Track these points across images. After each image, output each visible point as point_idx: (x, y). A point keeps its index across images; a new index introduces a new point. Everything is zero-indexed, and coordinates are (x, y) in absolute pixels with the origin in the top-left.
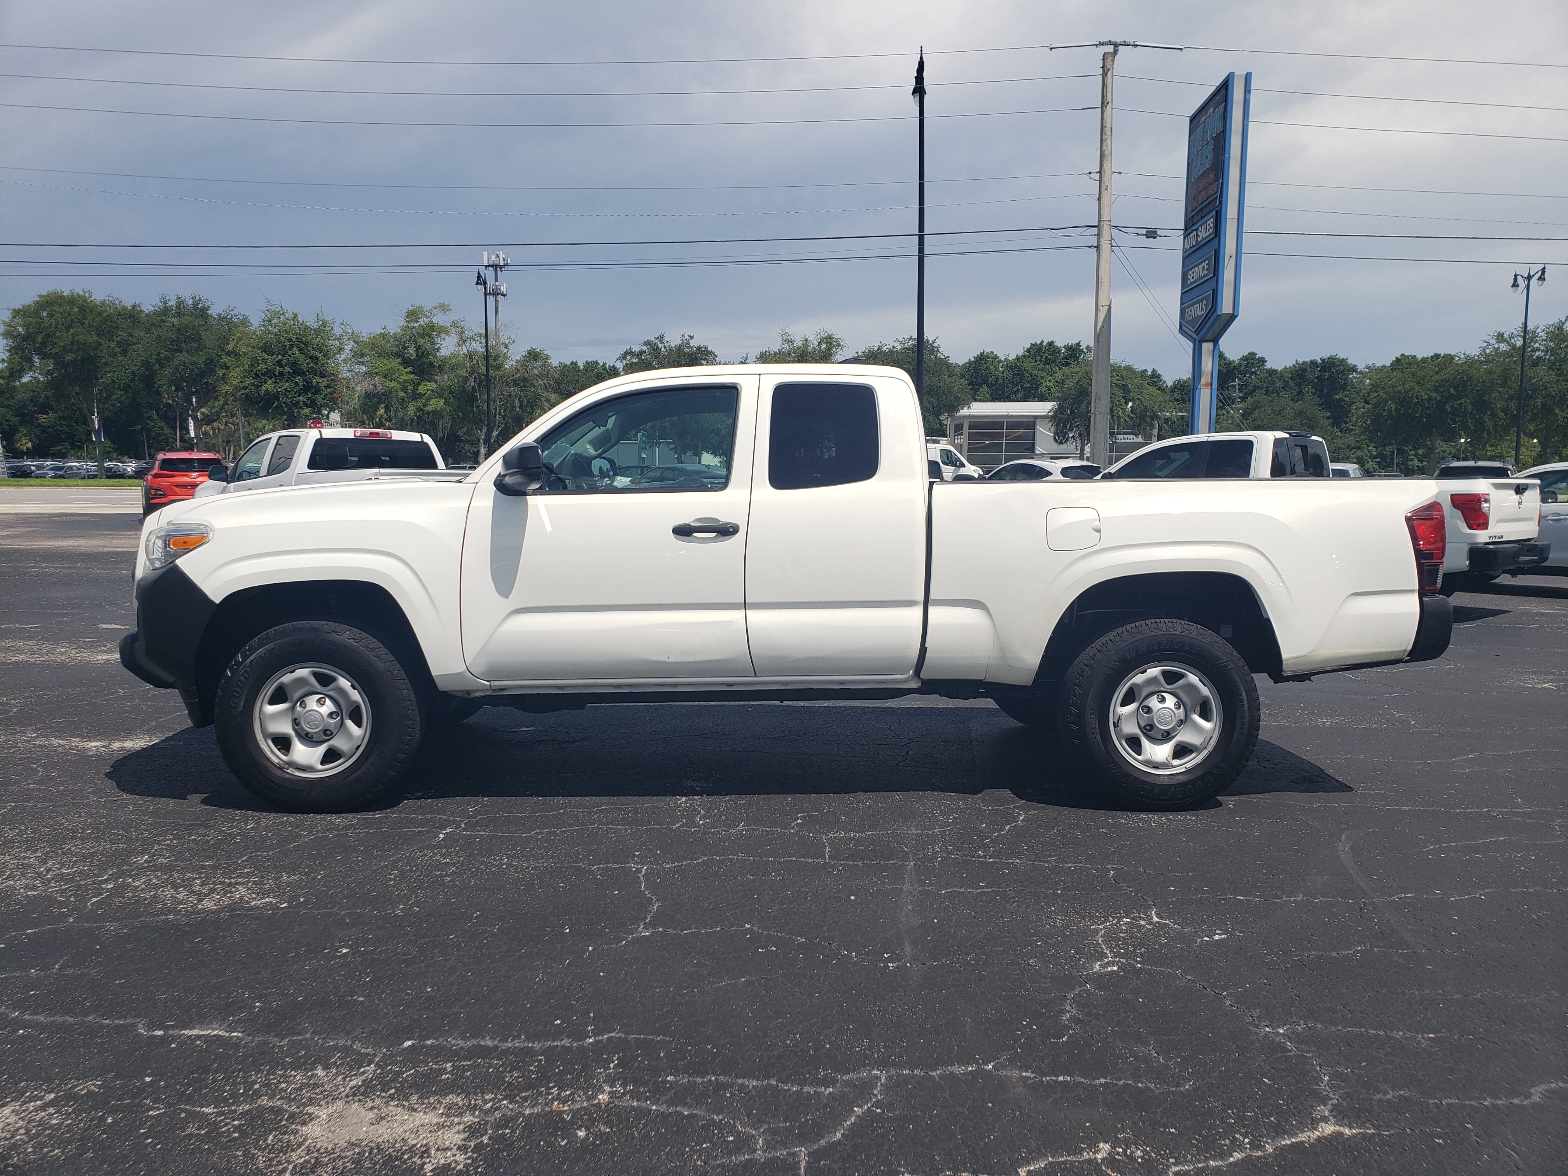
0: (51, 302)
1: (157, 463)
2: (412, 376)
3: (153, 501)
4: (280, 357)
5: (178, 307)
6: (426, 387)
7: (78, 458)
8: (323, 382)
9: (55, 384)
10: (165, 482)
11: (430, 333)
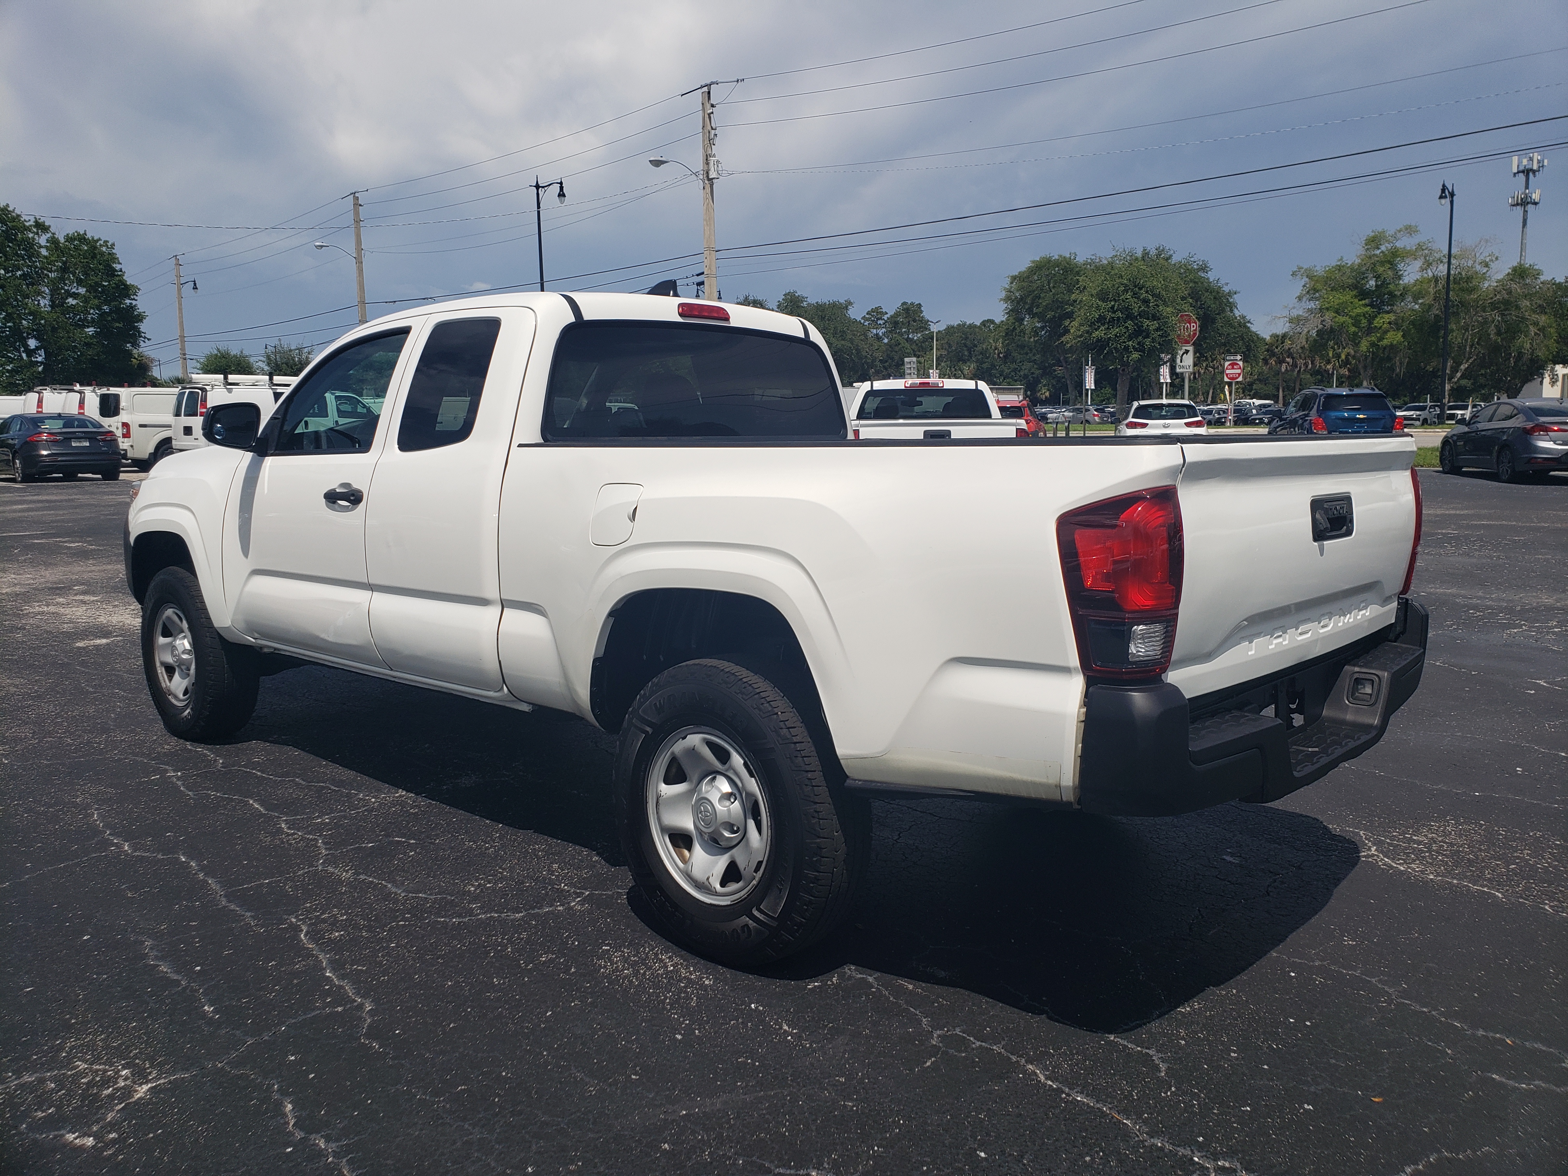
2: (1368, 309)
4: (1113, 303)
6: (1383, 320)
11: (1392, 259)
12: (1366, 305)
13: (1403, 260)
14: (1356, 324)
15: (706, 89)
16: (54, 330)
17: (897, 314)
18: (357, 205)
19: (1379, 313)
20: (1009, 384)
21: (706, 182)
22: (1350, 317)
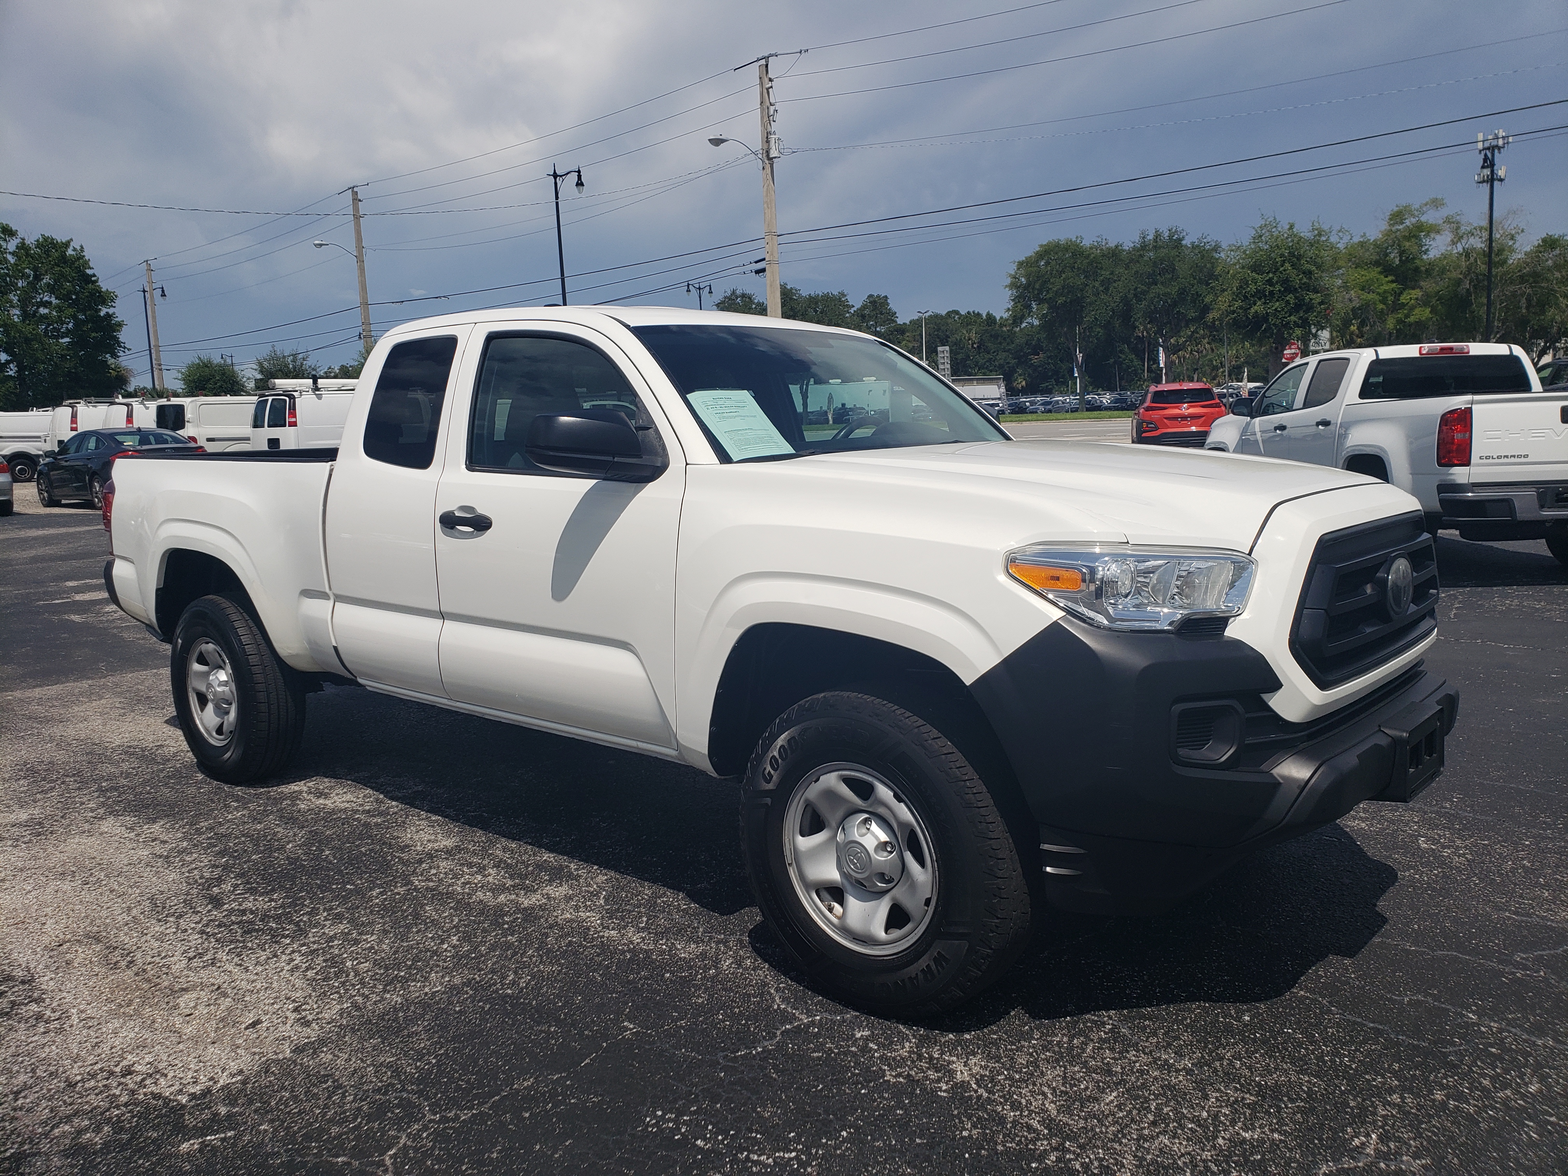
0: (1049, 252)
1: (1149, 396)
2: (1394, 285)
3: (1144, 435)
4: (1271, 275)
5: (1155, 240)
6: (1410, 296)
7: (1061, 393)
8: (1317, 298)
9: (1047, 325)
10: (1155, 415)
11: (1418, 232)
12: (1392, 282)
13: (1427, 235)
14: (1384, 301)
15: (763, 62)
16: (27, 341)
17: (864, 307)
18: (356, 200)
19: (1404, 289)
20: (984, 374)
21: (767, 162)
22: (1378, 294)
